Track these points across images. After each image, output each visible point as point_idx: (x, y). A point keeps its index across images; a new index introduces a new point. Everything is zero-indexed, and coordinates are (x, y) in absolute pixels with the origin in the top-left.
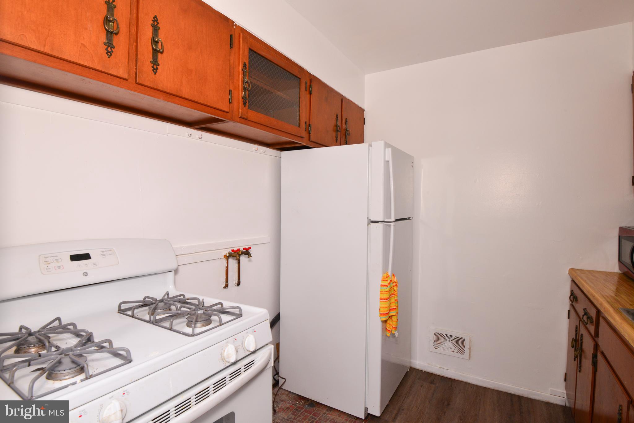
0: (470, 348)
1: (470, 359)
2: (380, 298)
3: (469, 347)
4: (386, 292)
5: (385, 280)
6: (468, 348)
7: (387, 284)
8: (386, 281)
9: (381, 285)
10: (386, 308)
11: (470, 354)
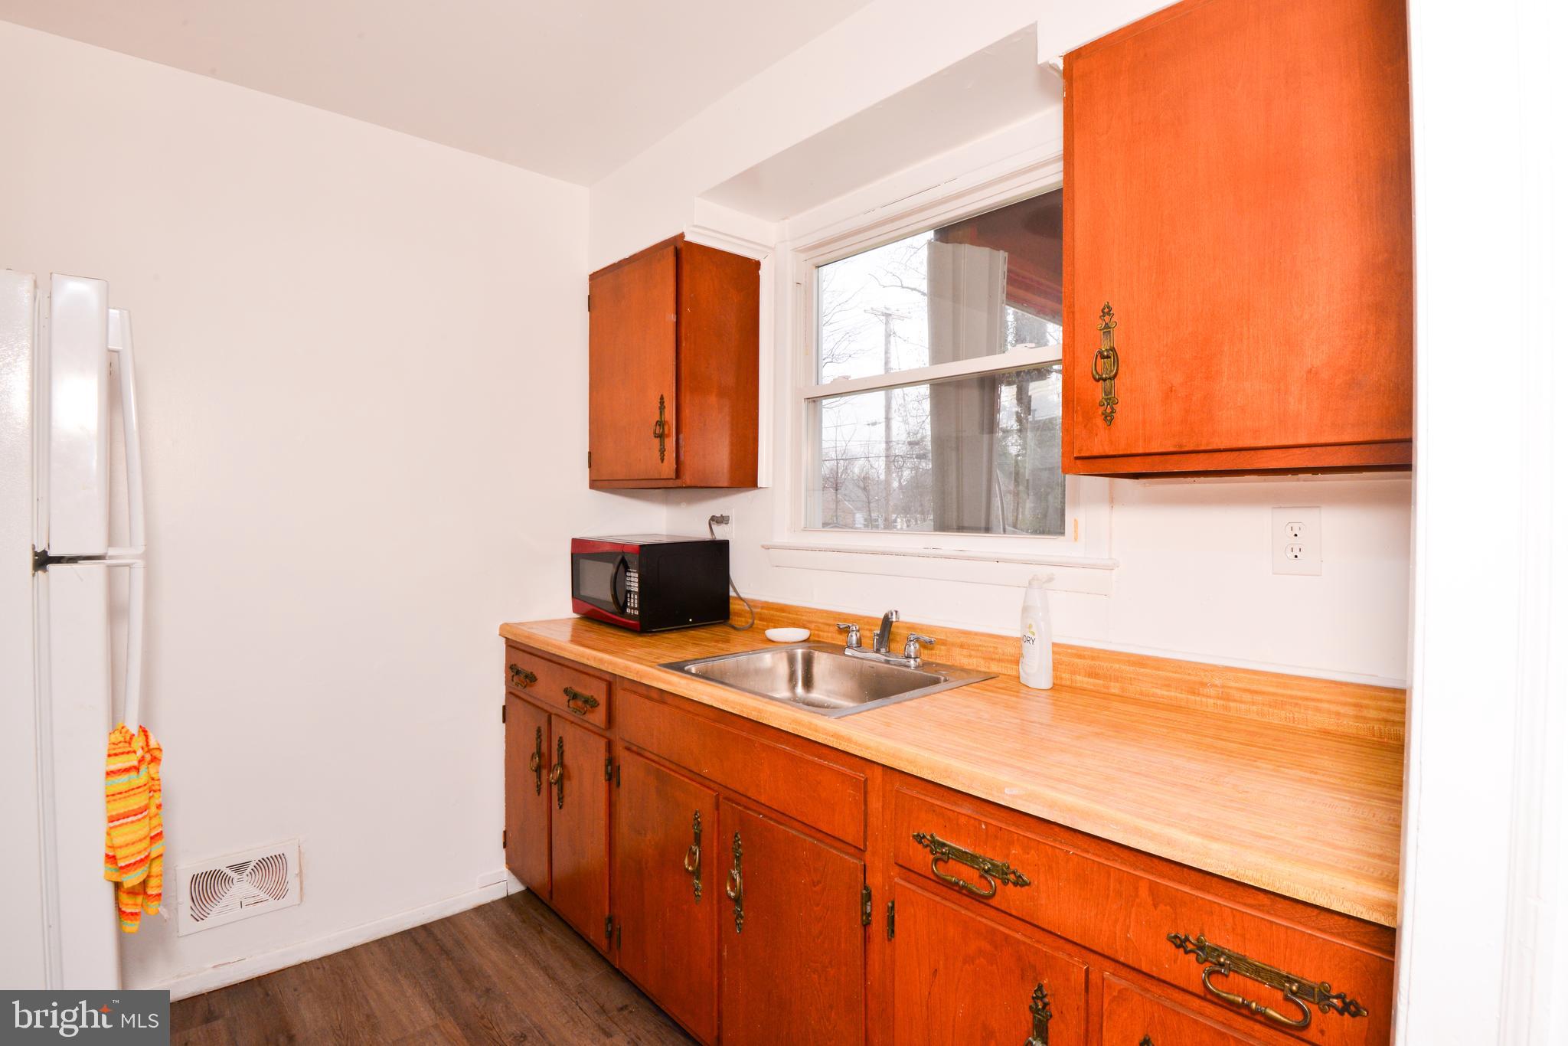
0: (300, 874)
1: (301, 900)
2: (109, 817)
3: (297, 871)
4: (140, 790)
5: (123, 753)
6: (297, 875)
7: (135, 763)
8: (128, 753)
9: (109, 774)
10: (144, 841)
11: (301, 888)
